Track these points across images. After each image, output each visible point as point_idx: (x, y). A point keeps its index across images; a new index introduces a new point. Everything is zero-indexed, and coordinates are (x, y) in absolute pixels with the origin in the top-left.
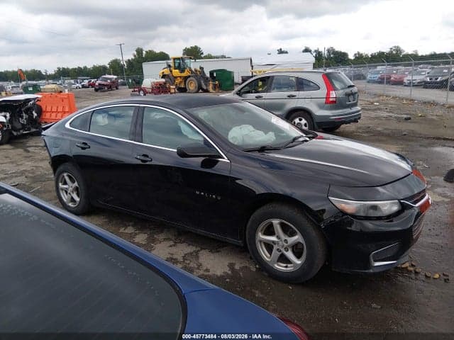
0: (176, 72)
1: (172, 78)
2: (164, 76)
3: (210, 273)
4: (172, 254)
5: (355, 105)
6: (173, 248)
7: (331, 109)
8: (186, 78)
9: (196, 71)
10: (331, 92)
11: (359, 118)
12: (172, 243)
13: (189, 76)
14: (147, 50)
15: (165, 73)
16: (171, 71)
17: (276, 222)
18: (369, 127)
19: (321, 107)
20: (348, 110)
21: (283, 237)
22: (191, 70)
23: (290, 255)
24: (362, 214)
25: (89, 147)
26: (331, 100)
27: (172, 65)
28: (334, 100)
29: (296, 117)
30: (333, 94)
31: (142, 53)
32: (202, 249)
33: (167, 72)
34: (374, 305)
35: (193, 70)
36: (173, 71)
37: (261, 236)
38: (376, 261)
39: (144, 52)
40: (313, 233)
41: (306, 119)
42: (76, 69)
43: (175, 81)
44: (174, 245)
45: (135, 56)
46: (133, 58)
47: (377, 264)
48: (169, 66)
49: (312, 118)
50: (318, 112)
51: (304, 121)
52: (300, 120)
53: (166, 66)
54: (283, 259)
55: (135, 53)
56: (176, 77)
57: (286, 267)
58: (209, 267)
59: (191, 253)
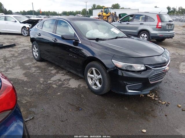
0: (104, 14)
1: (102, 16)
2: (99, 16)
3: (70, 86)
4: (61, 78)
5: (172, 30)
6: (63, 76)
7: (159, 31)
8: (108, 17)
9: (113, 13)
10: (159, 23)
11: (173, 37)
12: (63, 75)
13: (109, 16)
14: (97, 5)
15: (100, 14)
16: (102, 14)
17: (93, 69)
18: (179, 42)
19: (154, 29)
20: (167, 32)
21: (96, 75)
22: (110, 13)
23: (98, 83)
24: (124, 68)
25: (41, 35)
26: (159, 26)
27: (103, 11)
28: (161, 26)
29: (142, 34)
30: (160, 24)
31: (95, 6)
32: (73, 78)
33: (101, 14)
34: (126, 108)
35: (112, 13)
36: (103, 13)
37: (89, 74)
38: (129, 90)
39: (96, 6)
40: (105, 75)
41: (147, 35)
42: (69, 12)
43: (103, 18)
44: (64, 76)
45: (92, 7)
46: (92, 8)
47: (130, 91)
48: (102, 11)
49: (149, 34)
50: (152, 32)
51: (146, 36)
52: (144, 35)
53: (101, 11)
54: (95, 84)
55: (93, 6)
56: (104, 16)
57: (97, 88)
58: (71, 84)
59: (68, 79)
